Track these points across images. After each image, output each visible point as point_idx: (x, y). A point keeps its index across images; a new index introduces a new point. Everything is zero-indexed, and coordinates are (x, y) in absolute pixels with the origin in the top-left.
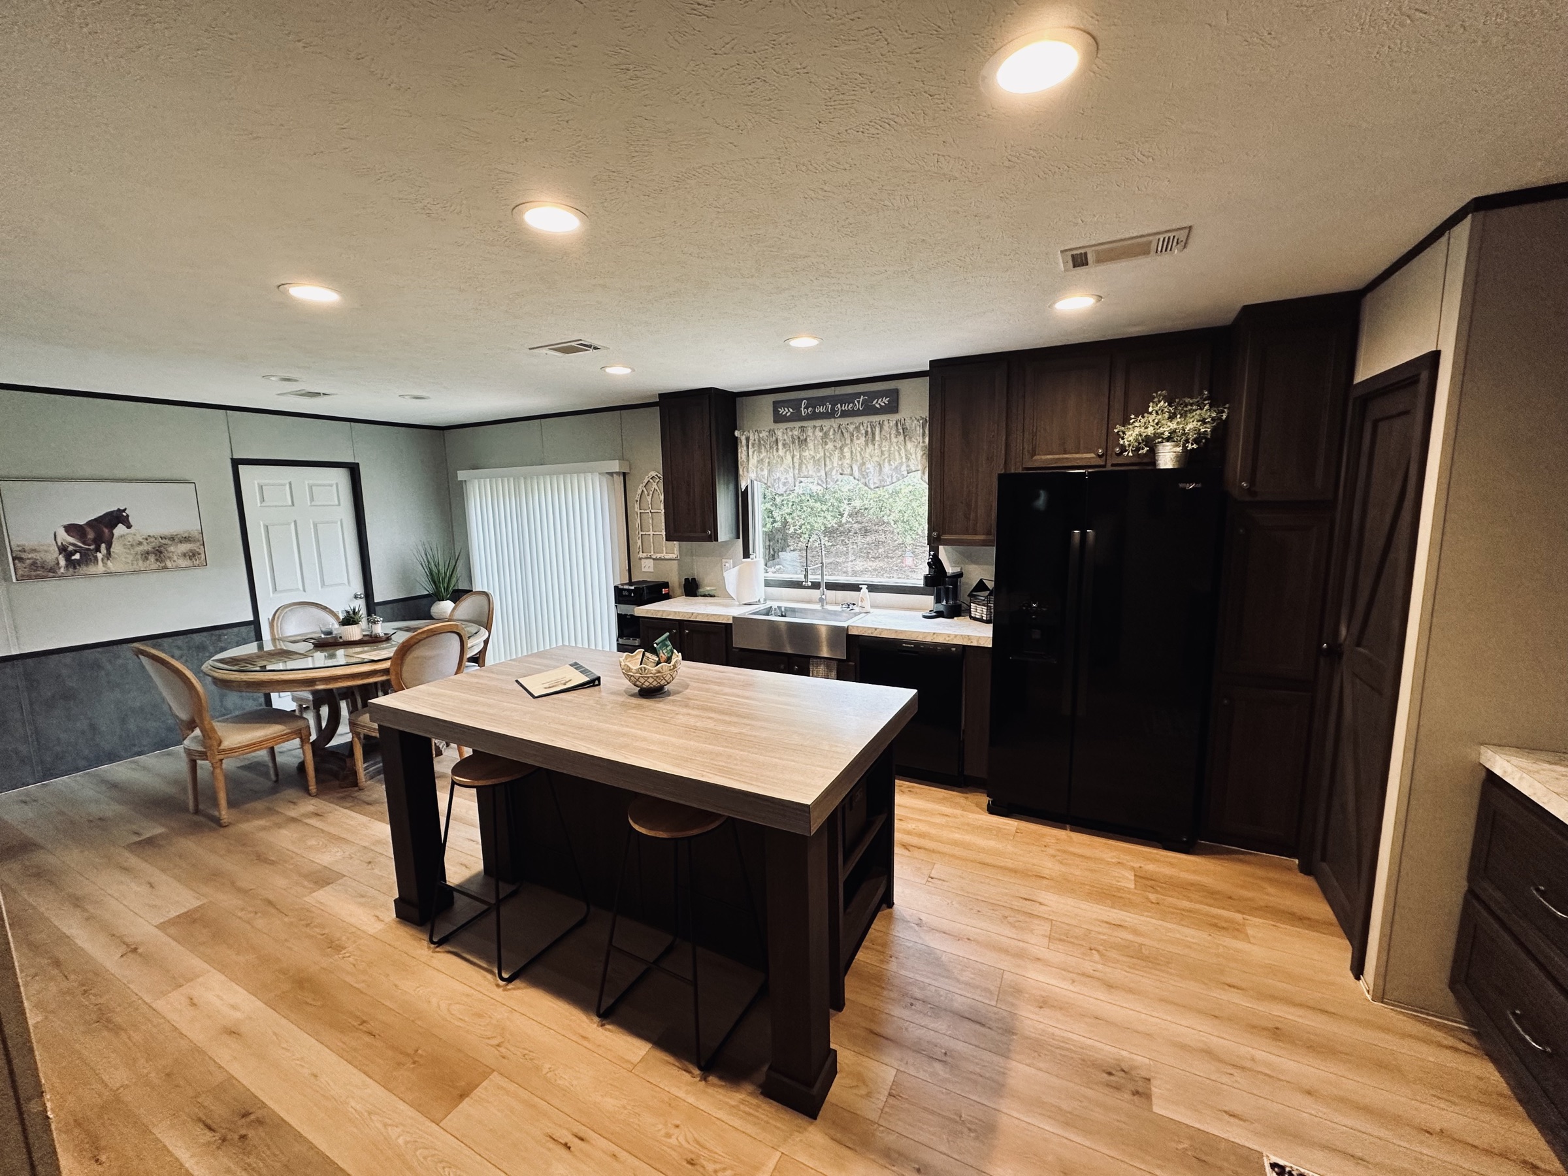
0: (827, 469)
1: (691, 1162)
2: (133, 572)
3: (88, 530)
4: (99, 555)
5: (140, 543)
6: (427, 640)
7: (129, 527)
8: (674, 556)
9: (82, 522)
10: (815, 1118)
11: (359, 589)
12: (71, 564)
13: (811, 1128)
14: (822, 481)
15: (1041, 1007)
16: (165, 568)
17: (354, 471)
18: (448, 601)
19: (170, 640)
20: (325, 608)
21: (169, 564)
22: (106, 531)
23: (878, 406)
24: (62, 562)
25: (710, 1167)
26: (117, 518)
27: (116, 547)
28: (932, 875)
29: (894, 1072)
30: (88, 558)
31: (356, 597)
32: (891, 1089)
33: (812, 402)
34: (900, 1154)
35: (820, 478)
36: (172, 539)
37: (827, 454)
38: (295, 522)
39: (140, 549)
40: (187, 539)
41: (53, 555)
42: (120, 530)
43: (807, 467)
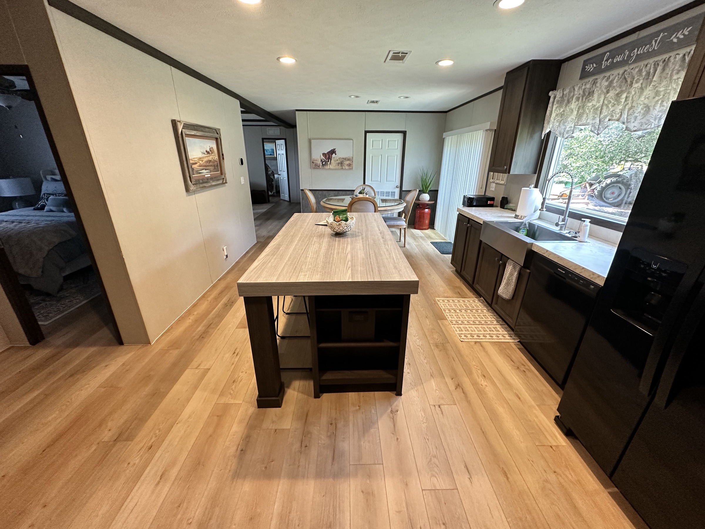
0: (601, 117)
1: (234, 382)
2: (336, 169)
3: (327, 154)
4: (328, 163)
5: (338, 160)
6: (358, 202)
7: (336, 155)
8: (502, 182)
9: (326, 153)
10: (258, 408)
11: (398, 184)
12: (323, 165)
13: (254, 408)
14: (595, 127)
15: (363, 492)
16: (342, 169)
17: (404, 133)
18: (427, 194)
19: (341, 192)
20: (372, 188)
21: (344, 168)
22: (331, 155)
23: (675, 40)
24: (321, 165)
25: (233, 387)
26: (333, 152)
27: (332, 161)
28: (442, 406)
29: (289, 427)
30: (326, 164)
31: (397, 187)
32: (279, 429)
33: (614, 54)
34: (248, 442)
35: (593, 125)
36: (345, 159)
37: (606, 102)
38: (381, 155)
39: (337, 162)
40: (349, 160)
41: (319, 162)
42: (334, 155)
43: (587, 116)
